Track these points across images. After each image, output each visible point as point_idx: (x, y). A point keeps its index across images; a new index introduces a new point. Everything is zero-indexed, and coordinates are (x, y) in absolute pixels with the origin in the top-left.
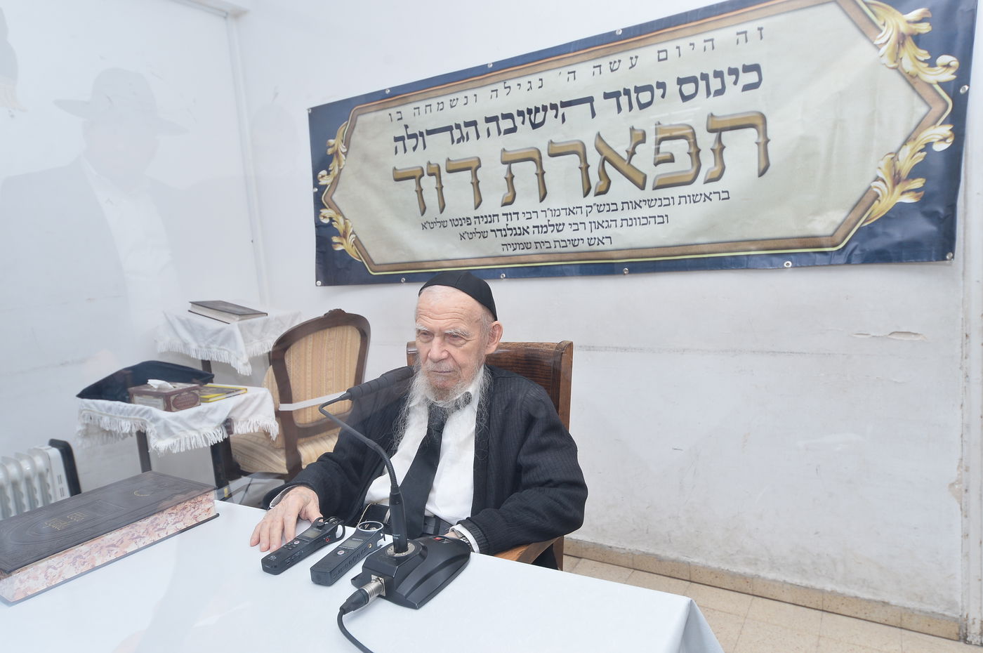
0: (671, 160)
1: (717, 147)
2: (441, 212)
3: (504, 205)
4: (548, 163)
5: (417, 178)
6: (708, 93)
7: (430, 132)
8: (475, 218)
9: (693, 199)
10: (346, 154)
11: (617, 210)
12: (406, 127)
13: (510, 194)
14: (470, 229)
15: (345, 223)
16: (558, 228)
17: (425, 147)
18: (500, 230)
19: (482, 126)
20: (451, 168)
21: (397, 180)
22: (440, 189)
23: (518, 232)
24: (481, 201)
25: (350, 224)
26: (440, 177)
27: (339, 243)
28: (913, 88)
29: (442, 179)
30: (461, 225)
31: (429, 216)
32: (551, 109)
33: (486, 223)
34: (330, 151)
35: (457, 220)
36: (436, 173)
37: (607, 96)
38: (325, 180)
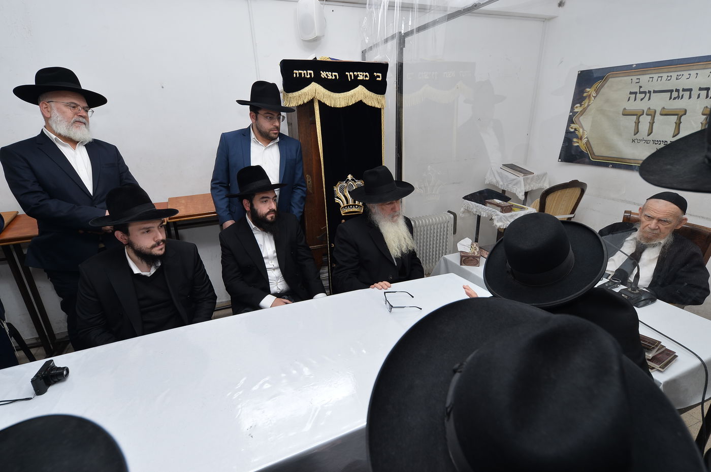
2: (648, 135)
5: (638, 116)
7: (655, 92)
10: (595, 97)
12: (640, 87)
15: (583, 132)
17: (649, 99)
19: (695, 93)
20: (664, 113)
21: (624, 115)
22: (652, 124)
25: (586, 133)
26: (654, 117)
27: (577, 142)
30: (660, 144)
31: (639, 136)
34: (585, 95)
35: (657, 141)
36: (652, 114)
38: (578, 109)
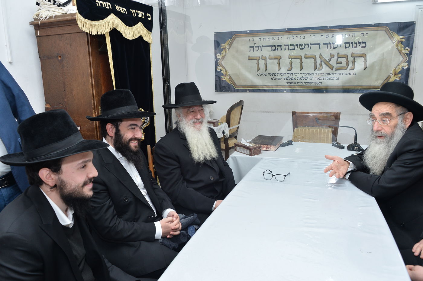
0: (341, 63)
1: (353, 61)
2: (265, 71)
3: (288, 71)
4: (304, 60)
5: (258, 60)
6: (352, 47)
7: (263, 46)
8: (278, 74)
9: (346, 74)
10: (229, 49)
11: (324, 75)
12: (255, 44)
13: (291, 68)
14: (276, 77)
15: (226, 72)
16: (306, 79)
17: (261, 51)
18: (286, 78)
19: (283, 47)
20: (270, 58)
21: (250, 60)
22: (266, 64)
23: (292, 79)
24: (280, 69)
25: (228, 72)
26: (266, 60)
27: (223, 78)
28: (400, 54)
29: (267, 61)
30: (272, 75)
31: (260, 72)
32: (307, 45)
33: (281, 75)
34: (222, 48)
36: (265, 59)
37: (324, 44)
38: (219, 57)
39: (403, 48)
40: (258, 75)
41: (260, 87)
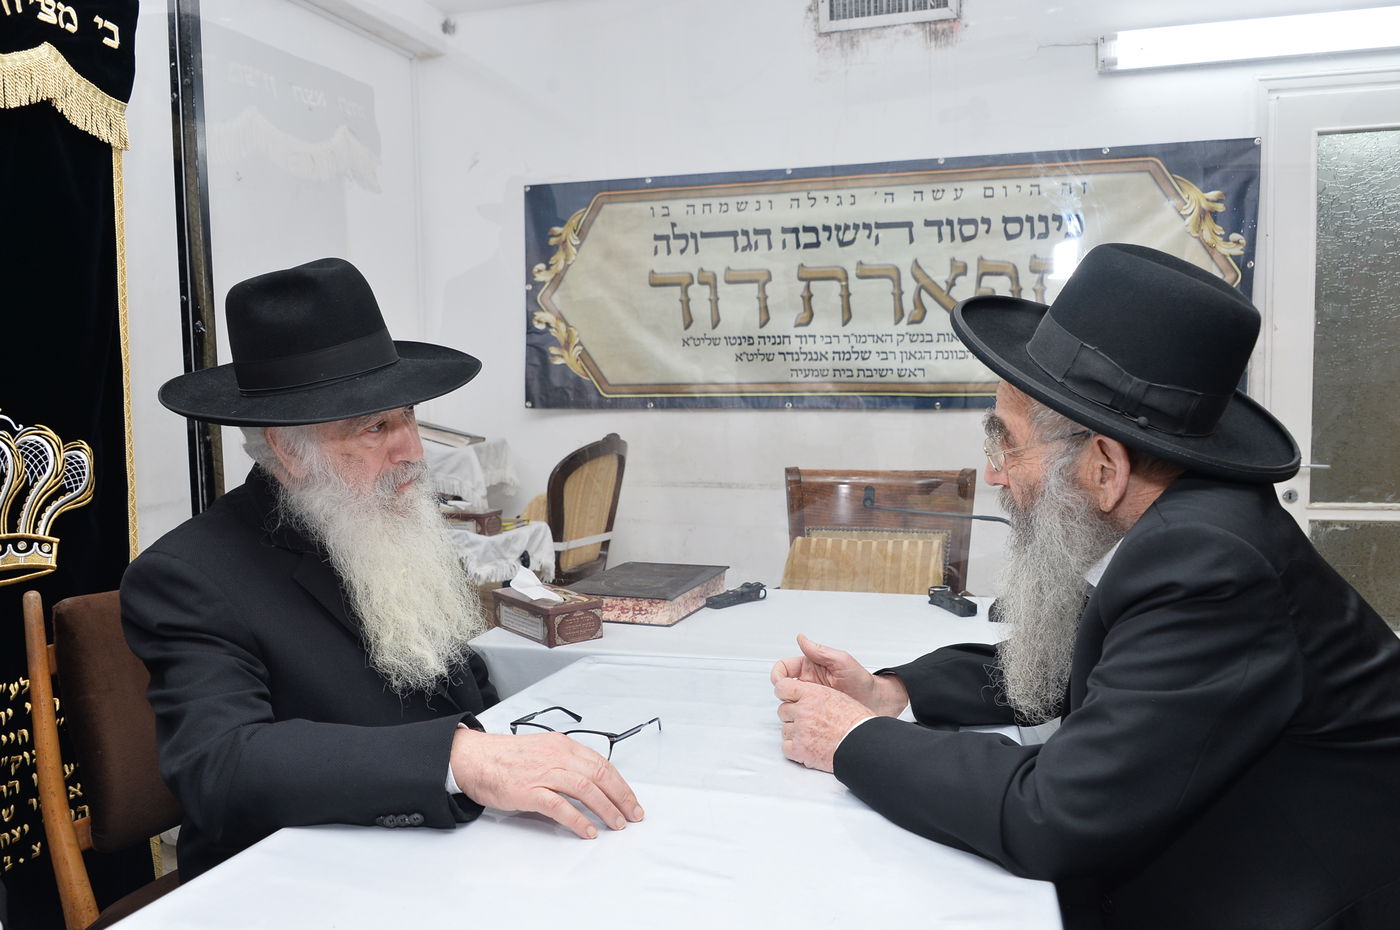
1: (1038, 287)
2: (713, 328)
3: (796, 326)
4: (855, 285)
5: (684, 287)
6: (1033, 235)
7: (704, 235)
8: (760, 337)
10: (578, 247)
11: (931, 341)
12: (674, 225)
13: (807, 314)
14: (752, 349)
15: (568, 332)
16: (864, 356)
17: (697, 251)
18: (792, 354)
19: (777, 237)
20: (732, 279)
21: (653, 285)
22: (714, 301)
23: (815, 357)
24: (768, 319)
25: (575, 333)
26: (716, 287)
27: (558, 355)
28: (1212, 258)
29: (718, 290)
30: (740, 344)
31: (694, 331)
32: (864, 228)
33: (774, 344)
34: (553, 241)
35: (734, 338)
36: (710, 281)
37: (928, 223)
38: (543, 276)
39: (1221, 236)
40: (685, 342)
41: (694, 388)
